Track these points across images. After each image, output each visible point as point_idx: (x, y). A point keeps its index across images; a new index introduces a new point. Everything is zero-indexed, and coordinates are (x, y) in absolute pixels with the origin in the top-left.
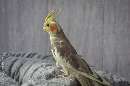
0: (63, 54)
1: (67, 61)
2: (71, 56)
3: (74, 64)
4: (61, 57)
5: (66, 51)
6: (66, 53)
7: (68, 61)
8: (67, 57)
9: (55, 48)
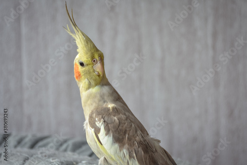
0: (121, 137)
1: (131, 156)
2: (141, 141)
3: (148, 161)
4: (117, 145)
5: (128, 129)
6: (127, 136)
7: (134, 155)
8: (131, 145)
9: (100, 124)
